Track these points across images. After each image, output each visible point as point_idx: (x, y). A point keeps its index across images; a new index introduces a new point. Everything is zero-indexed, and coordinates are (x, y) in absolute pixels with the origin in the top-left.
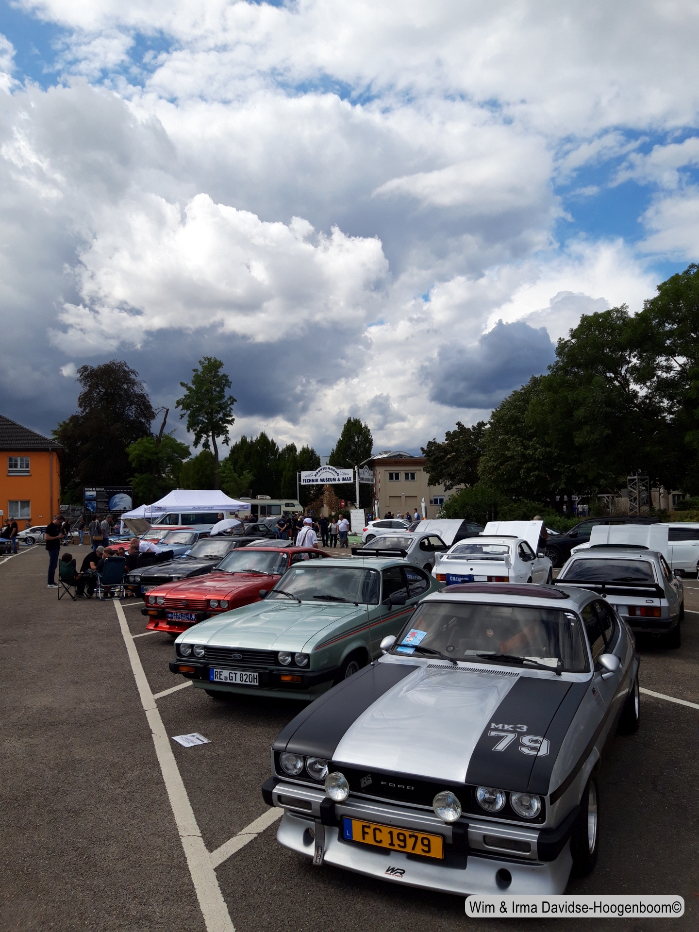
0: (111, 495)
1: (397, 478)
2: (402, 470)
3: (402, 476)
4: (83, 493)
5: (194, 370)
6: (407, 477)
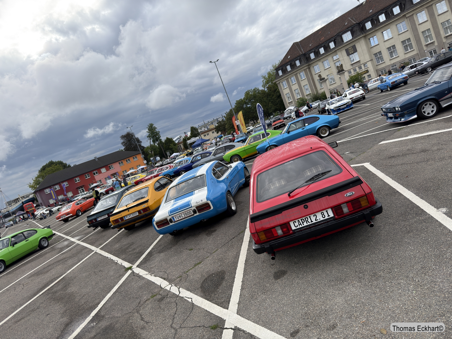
0: (155, 158)
1: (206, 136)
2: (206, 134)
3: (206, 135)
4: (150, 160)
5: (147, 128)
6: (207, 135)
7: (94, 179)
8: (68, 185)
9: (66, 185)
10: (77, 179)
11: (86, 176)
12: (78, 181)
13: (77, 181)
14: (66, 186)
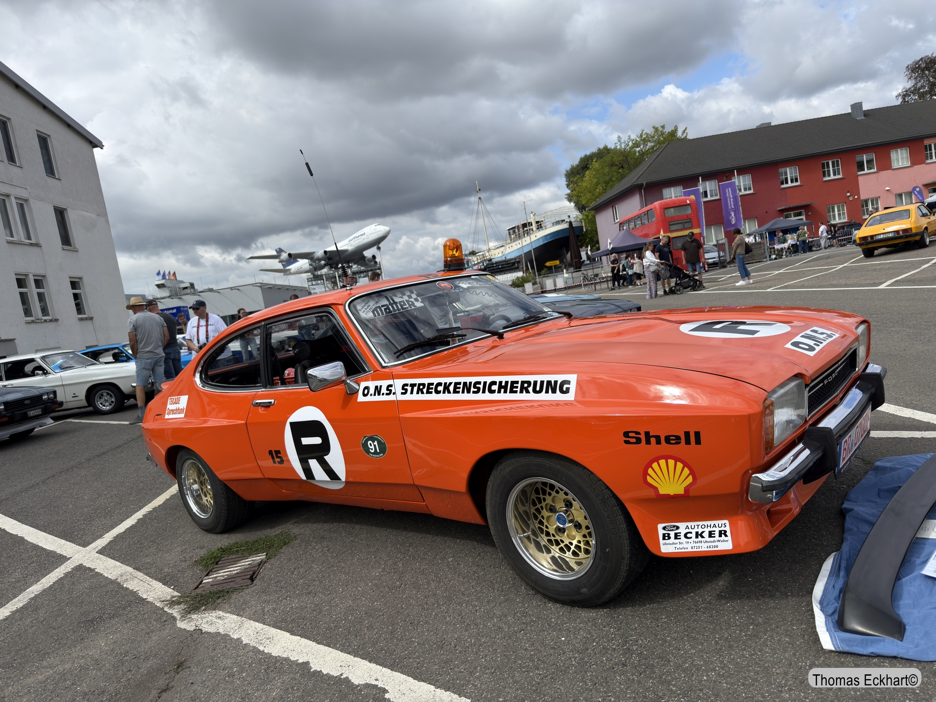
7: (856, 190)
8: (750, 189)
9: (745, 189)
10: (790, 172)
11: (828, 166)
12: (792, 181)
13: (787, 183)
14: (743, 192)
